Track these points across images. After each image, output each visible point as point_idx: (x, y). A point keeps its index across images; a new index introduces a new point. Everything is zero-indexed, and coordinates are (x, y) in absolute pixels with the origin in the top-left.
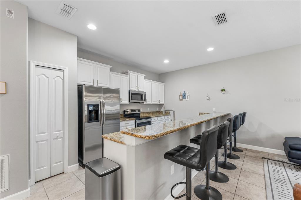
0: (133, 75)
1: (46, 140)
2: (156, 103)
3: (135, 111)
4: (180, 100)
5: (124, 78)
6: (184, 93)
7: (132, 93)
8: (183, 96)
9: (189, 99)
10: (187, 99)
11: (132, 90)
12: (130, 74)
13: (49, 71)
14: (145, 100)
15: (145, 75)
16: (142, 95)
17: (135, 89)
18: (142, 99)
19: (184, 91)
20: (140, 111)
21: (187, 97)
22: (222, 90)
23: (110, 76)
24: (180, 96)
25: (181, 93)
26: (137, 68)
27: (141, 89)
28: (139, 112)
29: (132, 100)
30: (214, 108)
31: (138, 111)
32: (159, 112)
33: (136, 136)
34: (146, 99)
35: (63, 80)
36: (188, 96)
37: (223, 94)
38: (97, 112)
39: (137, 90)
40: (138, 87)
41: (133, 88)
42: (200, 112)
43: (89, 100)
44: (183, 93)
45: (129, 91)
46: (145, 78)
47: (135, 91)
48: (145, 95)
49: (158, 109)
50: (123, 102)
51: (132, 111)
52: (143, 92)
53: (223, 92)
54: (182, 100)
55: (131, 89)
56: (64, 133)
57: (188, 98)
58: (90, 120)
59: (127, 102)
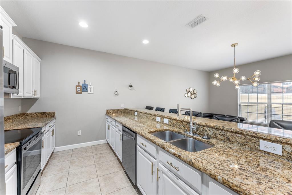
2: (31, 95)
4: (77, 93)
6: (85, 83)
8: (83, 88)
9: (92, 93)
10: (89, 92)
19: (85, 81)
21: (89, 90)
24: (77, 86)
25: (79, 83)
30: (122, 104)
32: (23, 114)
36: (91, 88)
37: (130, 91)
42: (108, 109)
44: (83, 83)
49: (20, 110)
54: (81, 93)
57: (91, 91)
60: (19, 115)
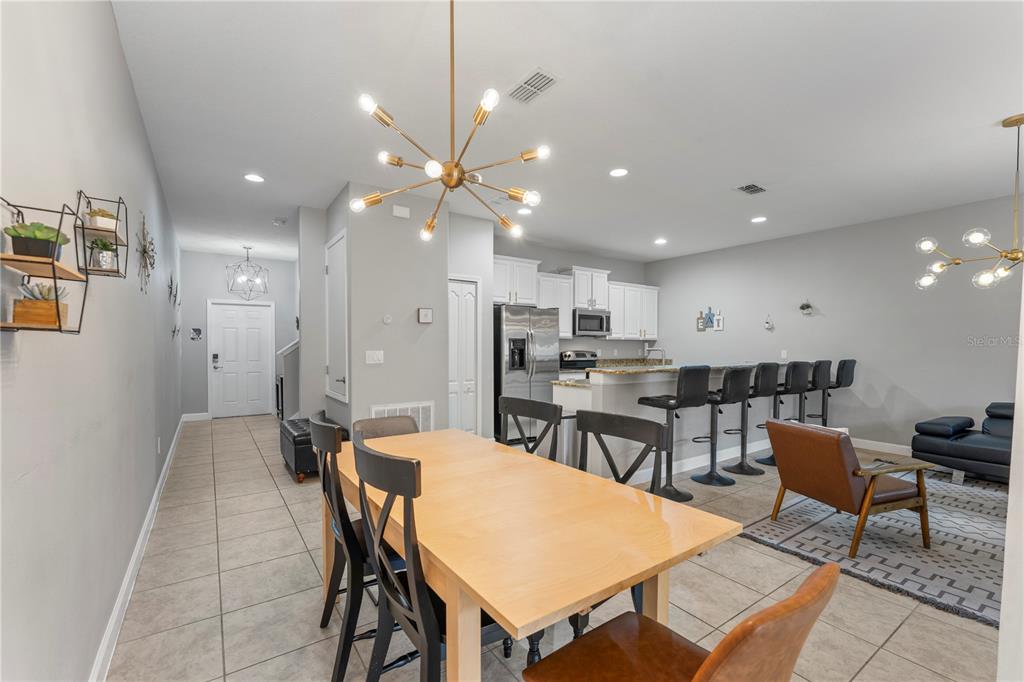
0: (582, 274)
1: (456, 393)
2: (637, 336)
3: (584, 356)
4: (699, 330)
5: (563, 282)
6: (710, 312)
7: (580, 316)
8: (708, 321)
9: (721, 328)
10: (715, 328)
11: (581, 309)
12: (577, 272)
13: (459, 285)
14: (608, 330)
15: (609, 272)
16: (601, 319)
17: (586, 306)
18: (601, 329)
19: (710, 309)
20: (596, 356)
21: (715, 323)
22: (803, 307)
23: (539, 283)
24: (698, 319)
25: (701, 313)
26: (592, 257)
27: (601, 306)
28: (593, 359)
29: (579, 329)
31: (592, 356)
33: (604, 373)
34: (611, 326)
35: (476, 297)
36: (718, 320)
38: (522, 353)
39: (590, 309)
40: (592, 302)
41: (583, 304)
43: (509, 330)
44: (707, 312)
45: (574, 312)
46: (610, 278)
47: (587, 310)
48: (608, 318)
49: (640, 354)
50: (562, 335)
51: (578, 354)
52: (603, 311)
53: (805, 311)
54: (704, 331)
55: (578, 305)
56: (476, 384)
57: (718, 326)
58: (513, 366)
59: (569, 335)
60: (637, 360)
